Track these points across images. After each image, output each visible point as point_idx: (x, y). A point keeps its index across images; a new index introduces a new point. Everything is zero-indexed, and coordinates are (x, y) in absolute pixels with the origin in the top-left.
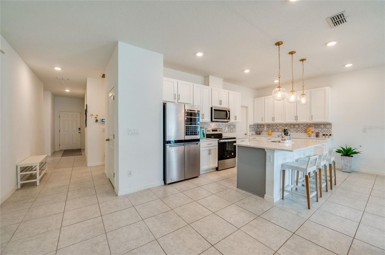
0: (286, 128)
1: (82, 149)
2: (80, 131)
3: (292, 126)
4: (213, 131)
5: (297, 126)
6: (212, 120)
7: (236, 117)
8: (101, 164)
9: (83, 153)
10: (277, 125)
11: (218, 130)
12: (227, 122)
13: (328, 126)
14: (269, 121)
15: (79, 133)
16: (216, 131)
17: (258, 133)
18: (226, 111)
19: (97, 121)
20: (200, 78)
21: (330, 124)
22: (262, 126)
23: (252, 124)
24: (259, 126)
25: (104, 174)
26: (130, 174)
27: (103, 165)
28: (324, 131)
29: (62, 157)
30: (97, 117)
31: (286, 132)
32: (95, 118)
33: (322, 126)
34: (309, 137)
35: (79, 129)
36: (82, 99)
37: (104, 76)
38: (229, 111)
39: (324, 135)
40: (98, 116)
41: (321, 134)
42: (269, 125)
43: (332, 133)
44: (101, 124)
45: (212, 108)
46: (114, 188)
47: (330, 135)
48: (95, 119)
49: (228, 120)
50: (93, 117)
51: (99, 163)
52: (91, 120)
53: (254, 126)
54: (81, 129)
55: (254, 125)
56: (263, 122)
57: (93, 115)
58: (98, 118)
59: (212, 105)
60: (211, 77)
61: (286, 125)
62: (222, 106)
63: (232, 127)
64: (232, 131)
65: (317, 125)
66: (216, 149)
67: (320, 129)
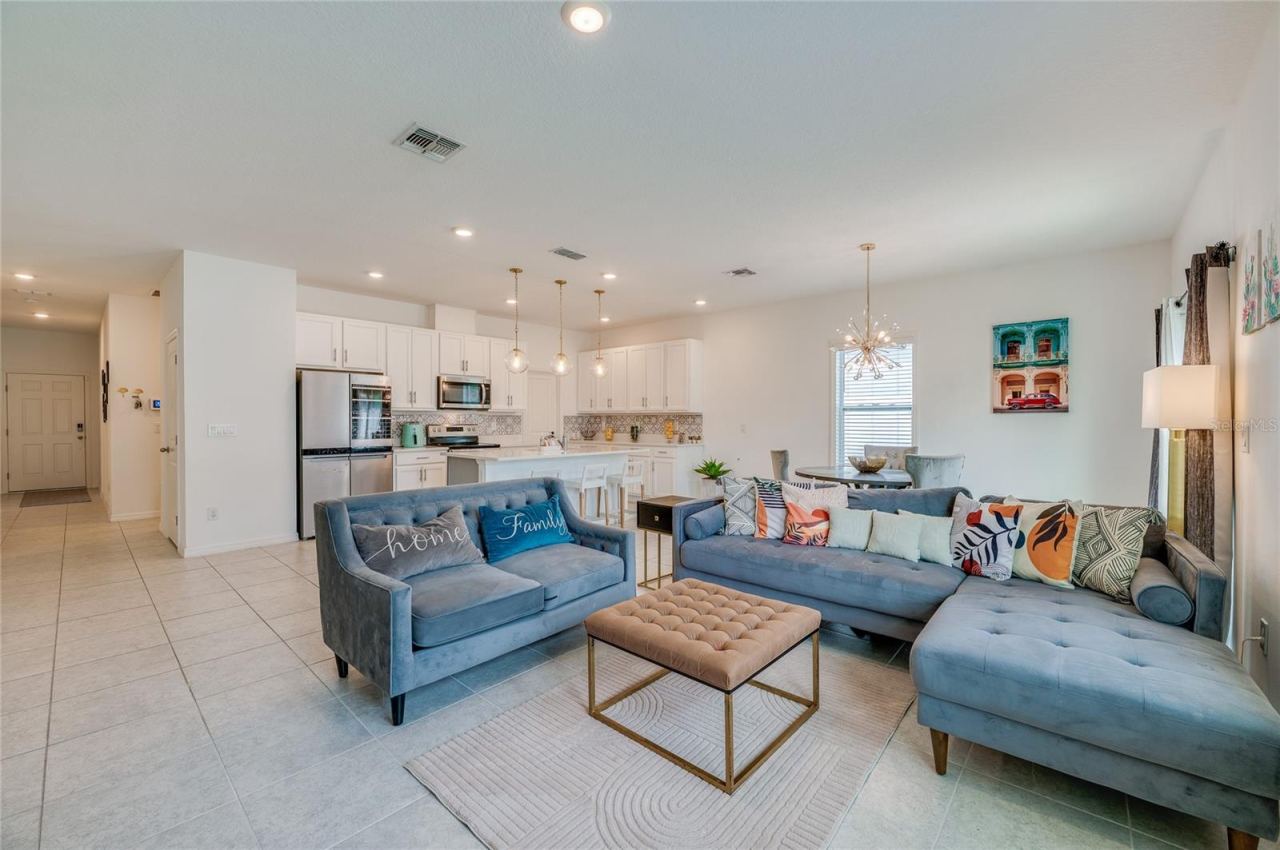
0: (638, 424)
1: (88, 487)
2: (82, 434)
3: (647, 420)
4: (449, 429)
5: (654, 420)
6: (439, 408)
7: (510, 398)
8: (151, 516)
9: (92, 496)
10: (623, 416)
11: (465, 428)
12: (486, 410)
13: (698, 420)
14: (601, 408)
15: (80, 438)
16: (461, 429)
17: (589, 436)
18: (480, 385)
19: (139, 405)
20: (414, 310)
21: (700, 416)
22: (598, 420)
23: (574, 413)
24: (592, 420)
25: (159, 532)
26: (214, 516)
27: (158, 519)
28: (693, 430)
29: (21, 506)
30: (140, 395)
31: (635, 434)
32: (134, 397)
33: (690, 420)
34: (669, 442)
35: (80, 426)
36: (91, 338)
37: (157, 293)
38: (488, 386)
39: (691, 438)
40: (142, 392)
41: (686, 437)
42: (609, 417)
43: (704, 435)
44: (153, 413)
45: (438, 379)
46: (176, 548)
47: (699, 438)
48: (134, 400)
49: (486, 406)
50: (128, 395)
51: (147, 514)
52: (119, 403)
53: (580, 420)
54: (88, 426)
55: (581, 416)
56: (595, 410)
57: (127, 391)
58: (143, 398)
59: (442, 371)
60: (439, 309)
61: (638, 416)
62: (467, 373)
63: (509, 421)
64: (509, 430)
65: (682, 417)
66: (440, 469)
67: (687, 427)
